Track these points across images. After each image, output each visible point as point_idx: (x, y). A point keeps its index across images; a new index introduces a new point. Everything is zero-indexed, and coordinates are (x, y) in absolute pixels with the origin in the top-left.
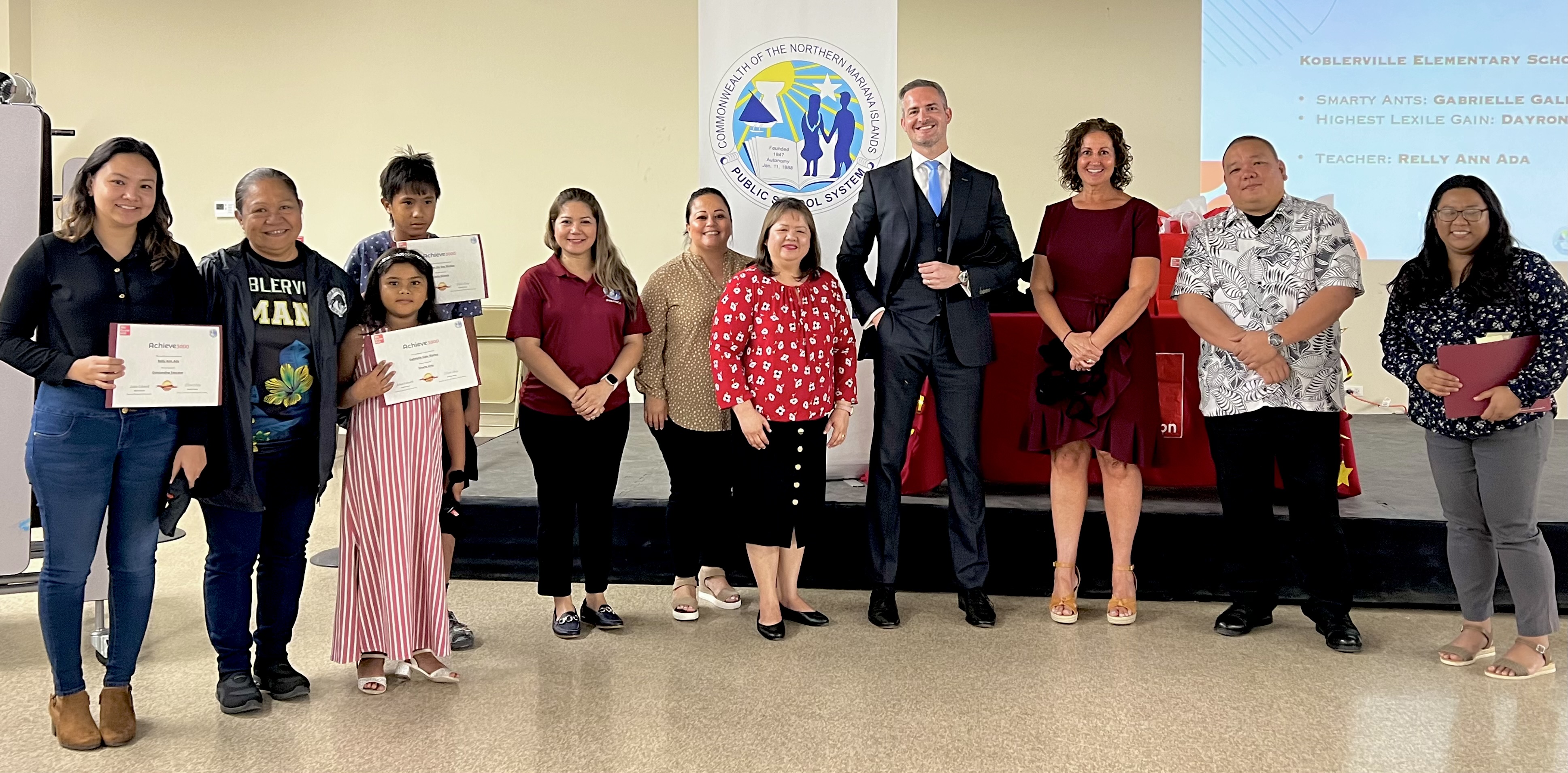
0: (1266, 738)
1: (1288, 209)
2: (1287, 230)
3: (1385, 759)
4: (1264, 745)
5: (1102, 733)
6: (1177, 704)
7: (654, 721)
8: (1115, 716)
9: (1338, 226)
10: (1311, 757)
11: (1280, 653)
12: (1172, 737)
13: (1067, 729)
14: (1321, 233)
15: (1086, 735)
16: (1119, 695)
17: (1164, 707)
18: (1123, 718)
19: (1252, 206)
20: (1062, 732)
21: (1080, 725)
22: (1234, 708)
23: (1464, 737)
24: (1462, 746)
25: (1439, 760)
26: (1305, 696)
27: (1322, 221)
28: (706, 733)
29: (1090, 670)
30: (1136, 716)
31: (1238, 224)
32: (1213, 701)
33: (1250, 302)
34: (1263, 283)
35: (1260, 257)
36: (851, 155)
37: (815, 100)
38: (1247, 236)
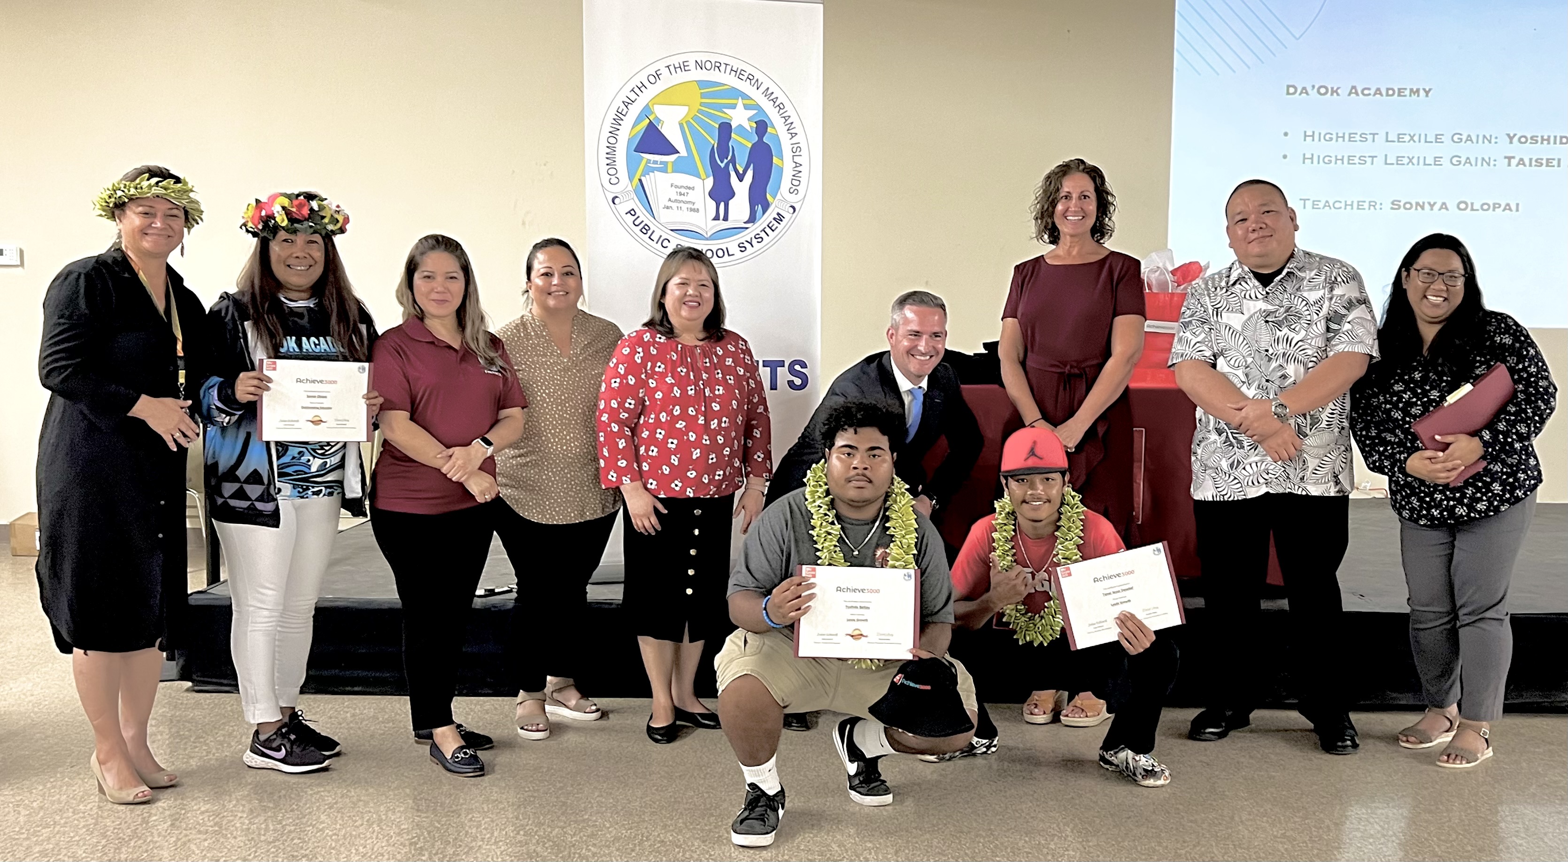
1: (1300, 265)
2: (1298, 289)
5: (1045, 850)
8: (1060, 832)
9: (1353, 284)
11: (1242, 760)
13: (1006, 848)
14: (1335, 292)
15: (1028, 853)
19: (1259, 261)
20: (1002, 851)
22: (1191, 821)
26: (1270, 806)
27: (1335, 278)
31: (1243, 283)
32: (1168, 813)
33: (1254, 372)
34: (1271, 351)
35: (1267, 322)
36: (769, 197)
37: (725, 129)
38: (1253, 296)
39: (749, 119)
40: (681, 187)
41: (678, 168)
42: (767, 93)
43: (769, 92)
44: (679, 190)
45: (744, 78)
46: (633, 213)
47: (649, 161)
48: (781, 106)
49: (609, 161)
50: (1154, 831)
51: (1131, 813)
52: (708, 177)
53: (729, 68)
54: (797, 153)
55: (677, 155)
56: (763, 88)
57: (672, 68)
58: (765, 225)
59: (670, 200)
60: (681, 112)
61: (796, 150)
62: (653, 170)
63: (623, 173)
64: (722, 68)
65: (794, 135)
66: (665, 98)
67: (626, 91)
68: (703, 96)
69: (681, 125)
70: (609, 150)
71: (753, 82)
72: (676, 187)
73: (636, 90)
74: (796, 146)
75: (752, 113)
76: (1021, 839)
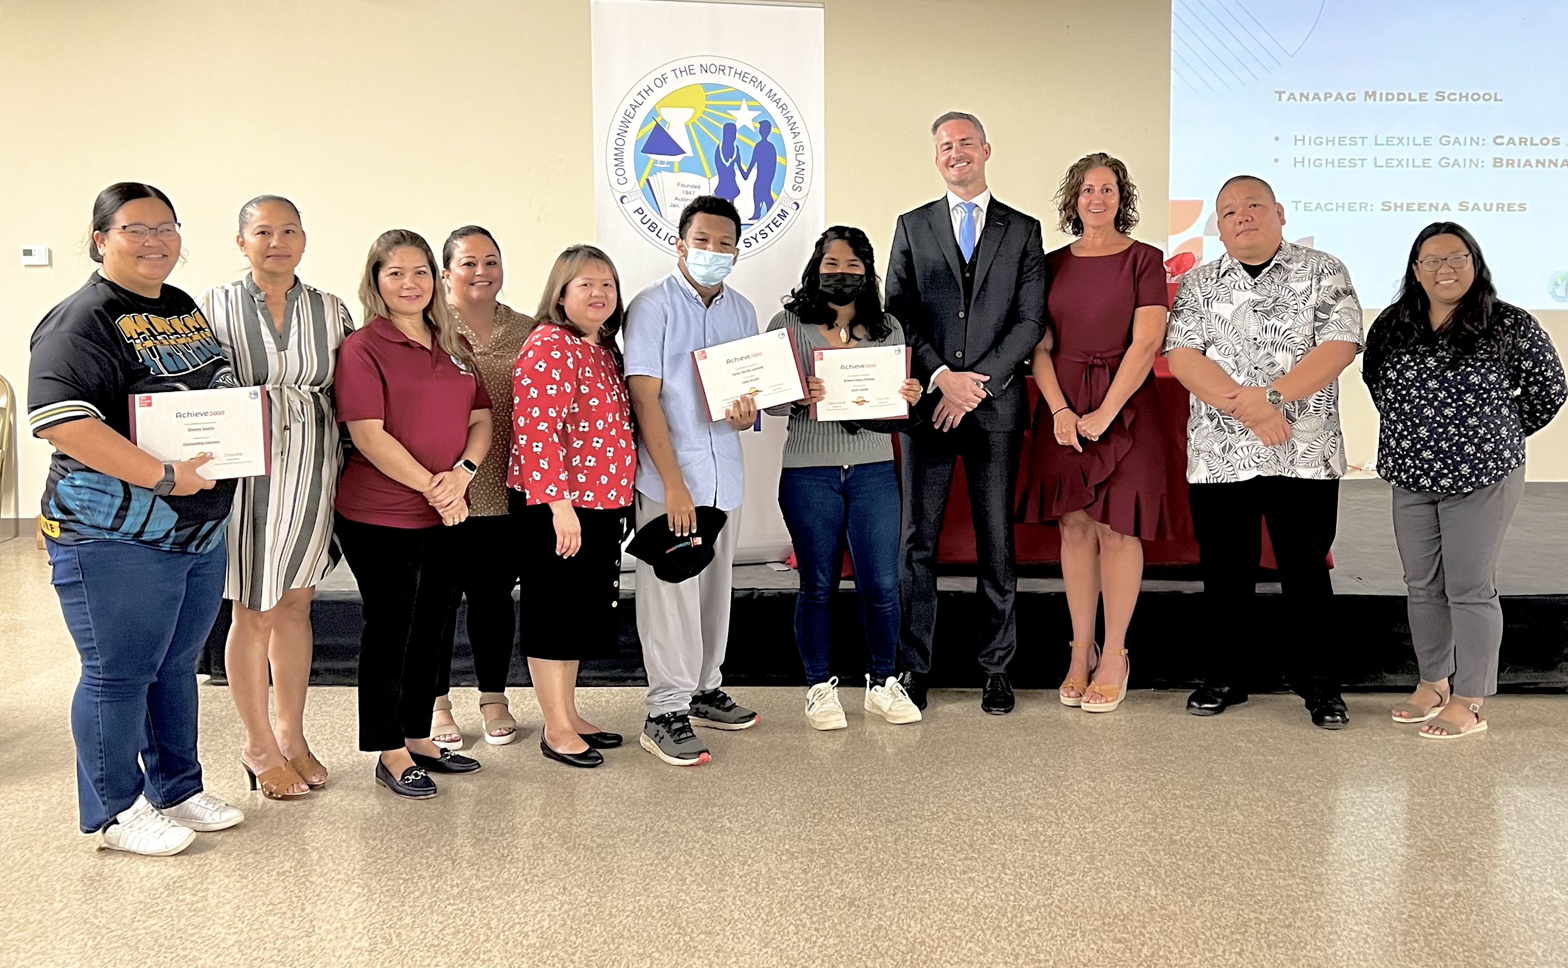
0: (1220, 839)
1: (1288, 257)
2: (1286, 280)
3: (1346, 856)
4: (1218, 846)
5: (1042, 837)
6: (1125, 804)
7: (540, 842)
8: (1057, 819)
9: (1339, 276)
10: (1267, 857)
12: (1119, 840)
14: (1322, 283)
15: (1025, 840)
16: (1064, 795)
17: (1111, 807)
18: (1065, 820)
19: (1246, 253)
21: (1019, 831)
22: (1187, 807)
23: (1431, 830)
24: (1428, 839)
25: (1403, 855)
26: (1265, 790)
27: (1322, 270)
28: (599, 854)
29: (1032, 768)
30: (1081, 818)
31: (1232, 274)
32: (1165, 798)
33: (1244, 360)
34: (1259, 340)
35: (1255, 311)
36: (773, 194)
37: (730, 130)
38: (1242, 287)
39: (754, 120)
40: (687, 186)
41: (685, 167)
42: (770, 95)
43: (773, 93)
44: (685, 189)
45: (748, 80)
46: (640, 211)
47: (656, 161)
48: (784, 107)
49: (617, 162)
50: (1150, 816)
51: (1128, 799)
52: (713, 175)
53: (733, 71)
54: (800, 152)
55: (684, 155)
56: (766, 90)
57: (678, 72)
58: (769, 221)
59: (676, 198)
60: (686, 114)
61: (799, 149)
62: (660, 170)
63: (631, 173)
64: (727, 71)
65: (796, 135)
66: (672, 100)
67: (633, 95)
68: (709, 98)
69: (687, 127)
70: (616, 152)
71: (756, 84)
72: (683, 186)
73: (643, 93)
74: (798, 145)
75: (756, 113)
76: (1018, 827)
